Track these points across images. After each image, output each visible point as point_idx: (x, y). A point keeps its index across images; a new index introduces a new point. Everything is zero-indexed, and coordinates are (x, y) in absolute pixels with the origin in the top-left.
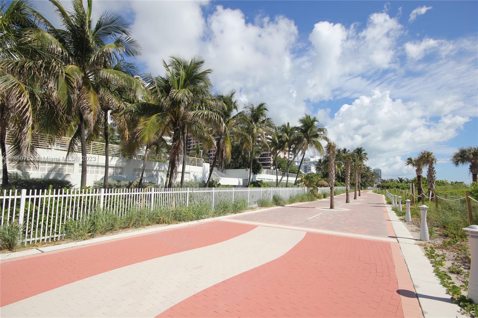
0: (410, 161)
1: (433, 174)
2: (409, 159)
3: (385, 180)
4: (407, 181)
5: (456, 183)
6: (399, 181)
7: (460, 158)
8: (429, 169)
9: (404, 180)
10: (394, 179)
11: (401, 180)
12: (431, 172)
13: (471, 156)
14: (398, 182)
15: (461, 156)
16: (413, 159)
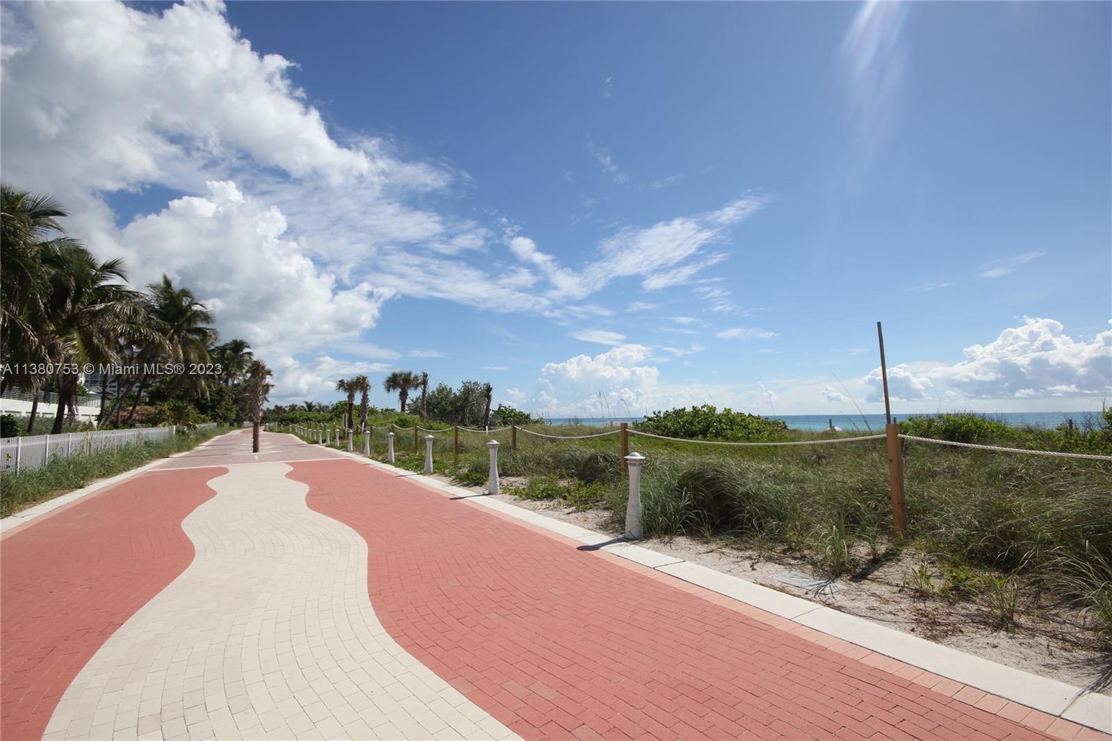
0: (342, 384)
1: (366, 402)
2: (341, 381)
3: (281, 407)
4: (318, 408)
5: (387, 410)
6: (307, 409)
7: (392, 383)
8: (363, 397)
9: (314, 406)
10: (298, 405)
11: (310, 406)
12: (365, 399)
13: (402, 382)
14: (305, 410)
15: (393, 382)
16: (346, 382)
